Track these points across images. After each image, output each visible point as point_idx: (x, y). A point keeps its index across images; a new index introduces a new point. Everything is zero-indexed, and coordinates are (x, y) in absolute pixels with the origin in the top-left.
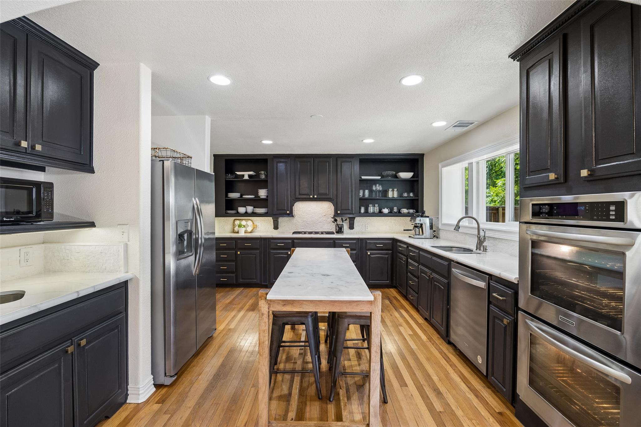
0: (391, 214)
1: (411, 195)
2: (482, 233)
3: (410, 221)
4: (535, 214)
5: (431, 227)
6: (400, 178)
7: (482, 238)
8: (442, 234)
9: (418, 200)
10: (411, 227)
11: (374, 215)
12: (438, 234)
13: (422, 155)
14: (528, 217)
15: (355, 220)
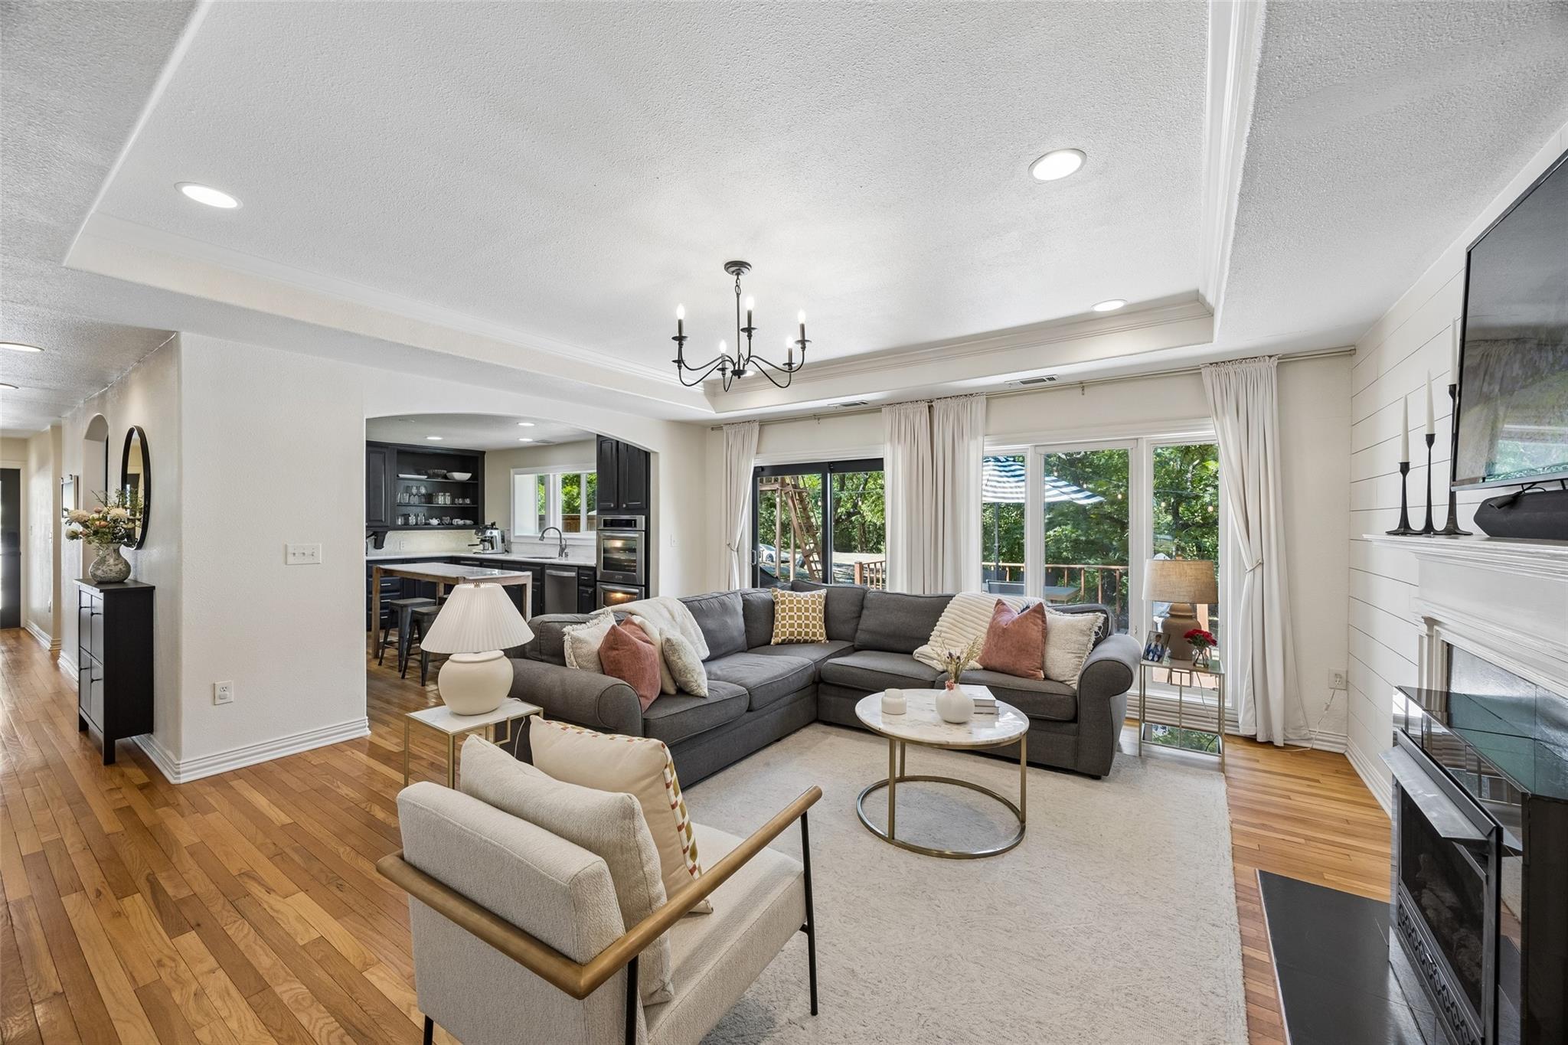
0: (443, 526)
1: (468, 501)
2: (564, 542)
3: (476, 534)
4: (605, 525)
5: (503, 541)
6: (454, 479)
7: (564, 546)
8: (514, 548)
9: (477, 508)
10: (478, 541)
11: (417, 527)
12: (510, 548)
13: (483, 453)
14: (602, 527)
15: (387, 536)
